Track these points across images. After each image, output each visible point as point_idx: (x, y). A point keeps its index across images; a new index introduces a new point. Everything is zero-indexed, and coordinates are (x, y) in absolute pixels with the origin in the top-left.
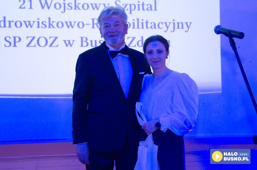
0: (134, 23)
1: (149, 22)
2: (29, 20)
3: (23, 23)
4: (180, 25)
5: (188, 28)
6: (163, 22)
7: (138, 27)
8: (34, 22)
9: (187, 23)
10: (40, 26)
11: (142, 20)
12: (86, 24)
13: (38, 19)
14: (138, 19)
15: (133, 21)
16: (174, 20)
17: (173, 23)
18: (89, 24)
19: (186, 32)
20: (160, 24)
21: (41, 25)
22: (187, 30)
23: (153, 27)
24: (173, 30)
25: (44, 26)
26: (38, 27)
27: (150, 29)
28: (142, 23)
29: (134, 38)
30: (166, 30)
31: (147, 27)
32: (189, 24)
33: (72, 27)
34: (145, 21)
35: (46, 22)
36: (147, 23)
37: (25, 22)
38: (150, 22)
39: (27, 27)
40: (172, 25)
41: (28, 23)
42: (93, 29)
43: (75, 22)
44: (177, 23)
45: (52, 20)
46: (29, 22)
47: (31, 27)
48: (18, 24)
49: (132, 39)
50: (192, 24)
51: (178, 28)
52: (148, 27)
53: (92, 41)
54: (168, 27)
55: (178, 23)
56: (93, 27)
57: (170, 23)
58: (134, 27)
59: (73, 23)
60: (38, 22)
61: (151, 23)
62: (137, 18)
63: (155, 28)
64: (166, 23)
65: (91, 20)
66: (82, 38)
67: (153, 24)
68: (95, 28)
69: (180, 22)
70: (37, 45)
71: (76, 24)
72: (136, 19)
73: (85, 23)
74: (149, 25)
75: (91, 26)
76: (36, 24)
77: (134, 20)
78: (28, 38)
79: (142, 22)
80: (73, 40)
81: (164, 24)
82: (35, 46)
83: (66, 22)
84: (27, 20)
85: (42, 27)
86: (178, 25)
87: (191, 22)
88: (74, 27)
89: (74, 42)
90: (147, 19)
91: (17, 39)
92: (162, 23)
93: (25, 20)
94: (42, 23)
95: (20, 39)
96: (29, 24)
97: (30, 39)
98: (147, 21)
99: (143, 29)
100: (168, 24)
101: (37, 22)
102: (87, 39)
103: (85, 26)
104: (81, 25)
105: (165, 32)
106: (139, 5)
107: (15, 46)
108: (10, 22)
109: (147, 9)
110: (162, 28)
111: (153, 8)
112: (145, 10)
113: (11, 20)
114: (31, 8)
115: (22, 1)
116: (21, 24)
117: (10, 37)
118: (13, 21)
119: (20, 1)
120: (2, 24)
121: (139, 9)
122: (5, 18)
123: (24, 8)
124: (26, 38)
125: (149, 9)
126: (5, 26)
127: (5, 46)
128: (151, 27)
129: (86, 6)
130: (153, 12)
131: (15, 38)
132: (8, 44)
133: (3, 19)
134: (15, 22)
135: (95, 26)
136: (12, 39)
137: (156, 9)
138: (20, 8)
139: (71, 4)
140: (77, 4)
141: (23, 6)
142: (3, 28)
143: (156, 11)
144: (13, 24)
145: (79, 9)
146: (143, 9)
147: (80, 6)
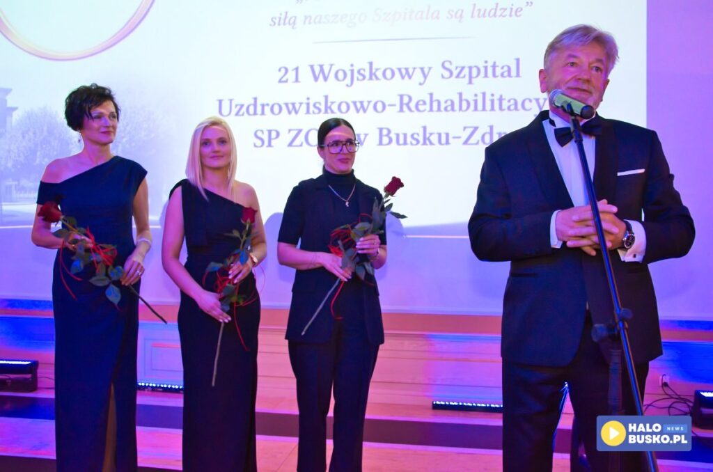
0: (476, 102)
1: (504, 99)
2: (293, 101)
3: (284, 107)
6: (532, 98)
7: (484, 109)
8: (301, 104)
10: (311, 111)
11: (493, 95)
12: (390, 105)
13: (308, 99)
14: (484, 94)
15: (475, 98)
18: (394, 105)
20: (527, 105)
21: (312, 108)
23: (512, 107)
25: (316, 111)
26: (308, 112)
27: (506, 111)
28: (492, 101)
29: (476, 129)
31: (501, 109)
33: (365, 111)
34: (496, 97)
35: (320, 103)
36: (501, 99)
37: (287, 105)
38: (507, 99)
39: (290, 113)
41: (291, 107)
42: (401, 114)
43: (369, 102)
45: (330, 100)
46: (293, 104)
47: (296, 112)
48: (276, 109)
49: (471, 130)
52: (503, 108)
53: (398, 135)
54: (541, 108)
56: (401, 110)
57: (545, 100)
58: (476, 109)
59: (365, 104)
60: (308, 104)
61: (509, 101)
62: (483, 91)
63: (516, 109)
64: (538, 100)
65: (398, 98)
66: (381, 130)
67: (512, 102)
70: (304, 144)
71: (372, 105)
72: (481, 93)
73: (387, 104)
74: (505, 105)
75: (398, 107)
76: (304, 107)
77: (476, 95)
78: (292, 132)
79: (491, 98)
80: (366, 132)
81: (534, 102)
82: (301, 145)
83: (355, 103)
84: (290, 101)
85: (314, 113)
88: (368, 111)
89: (368, 137)
90: (500, 94)
91: (274, 135)
92: (530, 101)
93: (287, 102)
94: (314, 105)
95: (278, 134)
96: (293, 109)
97: (293, 133)
98: (501, 96)
99: (493, 112)
100: (542, 102)
101: (306, 103)
102: (389, 131)
103: (387, 108)
104: (379, 107)
106: (486, 68)
107: (270, 145)
108: (263, 106)
109: (502, 75)
110: (531, 109)
111: (514, 72)
112: (497, 76)
113: (265, 102)
114: (297, 80)
115: (283, 71)
116: (281, 109)
117: (262, 131)
118: (268, 105)
119: (280, 70)
120: (251, 110)
121: (486, 76)
122: (255, 99)
123: (286, 81)
124: (287, 132)
125: (506, 74)
126: (255, 113)
127: (255, 146)
128: (509, 108)
129: (389, 74)
130: (514, 80)
131: (270, 132)
132: (259, 143)
133: (252, 102)
134: (271, 104)
135: (405, 108)
136: (266, 134)
137: (518, 75)
138: (280, 81)
139: (364, 70)
140: (374, 71)
141: (284, 79)
142: (253, 117)
143: (518, 78)
144: (267, 109)
145: (377, 78)
146: (494, 75)
147: (379, 74)
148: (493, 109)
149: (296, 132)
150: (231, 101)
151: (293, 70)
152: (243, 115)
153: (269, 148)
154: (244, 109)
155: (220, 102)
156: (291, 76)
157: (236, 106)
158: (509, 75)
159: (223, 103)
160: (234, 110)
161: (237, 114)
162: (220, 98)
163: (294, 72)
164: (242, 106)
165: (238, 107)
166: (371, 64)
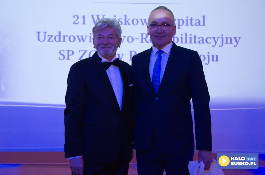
0: (182, 38)
1: (197, 37)
2: (82, 35)
3: (76, 38)
4: (229, 40)
5: (237, 43)
6: (211, 37)
7: (186, 42)
8: (86, 36)
9: (235, 38)
11: (191, 35)
12: (136, 39)
13: (90, 34)
14: (186, 34)
15: (181, 36)
16: (222, 35)
17: (221, 38)
18: (138, 39)
19: (235, 46)
20: (209, 40)
22: (235, 45)
23: (201, 42)
24: (221, 46)
26: (90, 41)
27: (198, 43)
28: (191, 38)
30: (214, 45)
32: (238, 39)
34: (193, 36)
36: (195, 37)
37: (78, 36)
39: (80, 41)
40: (220, 40)
41: (80, 38)
42: (142, 44)
44: (225, 38)
46: (82, 36)
47: (84, 41)
48: (72, 39)
50: (241, 39)
51: (227, 43)
52: (196, 42)
54: (216, 42)
55: (227, 38)
56: (142, 42)
57: (218, 38)
58: (182, 42)
61: (199, 38)
63: (203, 42)
64: (214, 38)
65: (141, 35)
66: (131, 52)
67: (201, 39)
68: (144, 43)
69: (228, 37)
71: (126, 38)
72: (184, 34)
73: (134, 38)
74: (197, 40)
75: (140, 40)
76: (88, 38)
77: (182, 35)
78: (81, 52)
79: (190, 36)
80: (123, 53)
81: (212, 39)
84: (80, 34)
86: (226, 40)
87: (240, 37)
88: (124, 42)
90: (195, 34)
91: (71, 53)
92: (210, 38)
93: (78, 35)
95: (73, 53)
96: (82, 39)
98: (195, 36)
99: (191, 44)
100: (216, 39)
101: (89, 36)
103: (134, 40)
104: (130, 39)
105: (213, 46)
106: (187, 20)
107: (68, 59)
108: (64, 37)
109: (196, 24)
110: (210, 43)
111: (202, 23)
112: (193, 25)
113: (66, 35)
114: (84, 23)
115: (76, 17)
116: (75, 39)
117: (64, 51)
118: (67, 36)
119: (74, 17)
120: (57, 38)
121: (187, 25)
122: (60, 33)
123: (78, 23)
124: (79, 51)
125: (198, 24)
126: (60, 41)
127: (60, 59)
128: (199, 42)
129: (135, 22)
130: (202, 27)
131: (68, 51)
132: (62, 57)
133: (58, 34)
134: (69, 36)
135: (144, 40)
136: (66, 52)
137: (204, 25)
138: (74, 23)
139: (122, 19)
140: (127, 20)
141: (77, 22)
142: (58, 42)
143: (204, 26)
144: (67, 39)
145: (129, 24)
146: (192, 25)
147: (130, 22)
148: (191, 42)
149: (83, 52)
150: (45, 33)
151: (82, 17)
152: (52, 41)
153: (68, 61)
154: (53, 38)
155: (39, 33)
156: (81, 20)
157: (48, 36)
158: (199, 25)
159: (40, 34)
160: (47, 38)
161: (49, 41)
162: (39, 31)
163: (83, 18)
164: (52, 36)
165: (50, 37)
166: (125, 16)
